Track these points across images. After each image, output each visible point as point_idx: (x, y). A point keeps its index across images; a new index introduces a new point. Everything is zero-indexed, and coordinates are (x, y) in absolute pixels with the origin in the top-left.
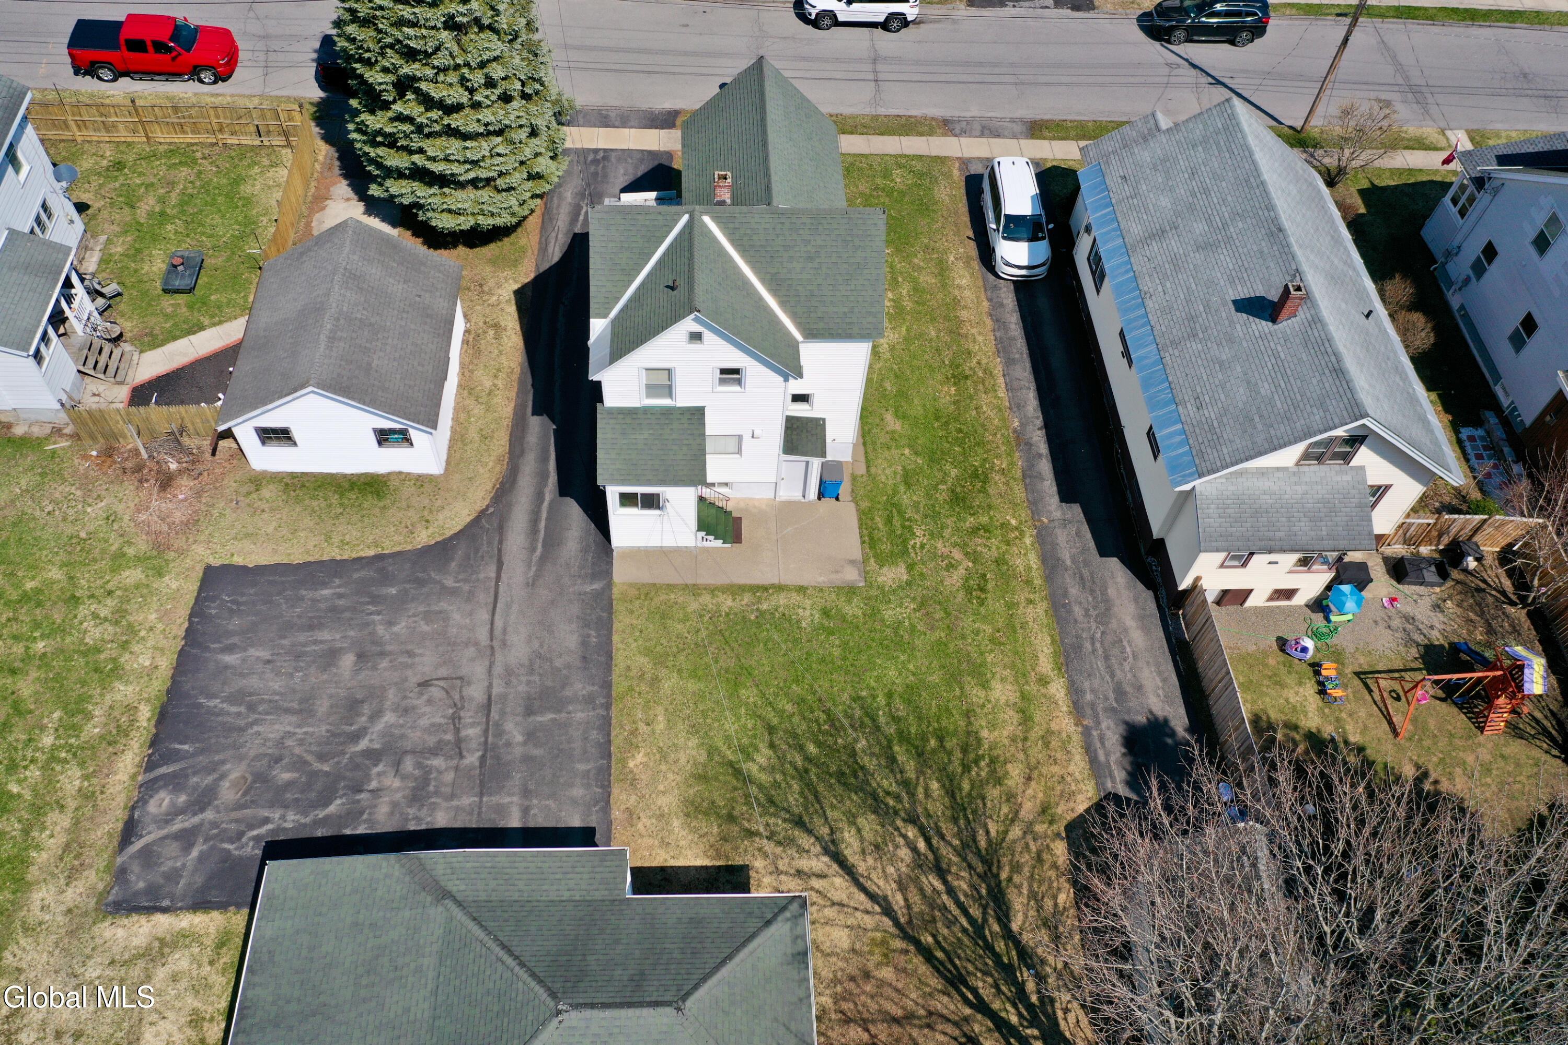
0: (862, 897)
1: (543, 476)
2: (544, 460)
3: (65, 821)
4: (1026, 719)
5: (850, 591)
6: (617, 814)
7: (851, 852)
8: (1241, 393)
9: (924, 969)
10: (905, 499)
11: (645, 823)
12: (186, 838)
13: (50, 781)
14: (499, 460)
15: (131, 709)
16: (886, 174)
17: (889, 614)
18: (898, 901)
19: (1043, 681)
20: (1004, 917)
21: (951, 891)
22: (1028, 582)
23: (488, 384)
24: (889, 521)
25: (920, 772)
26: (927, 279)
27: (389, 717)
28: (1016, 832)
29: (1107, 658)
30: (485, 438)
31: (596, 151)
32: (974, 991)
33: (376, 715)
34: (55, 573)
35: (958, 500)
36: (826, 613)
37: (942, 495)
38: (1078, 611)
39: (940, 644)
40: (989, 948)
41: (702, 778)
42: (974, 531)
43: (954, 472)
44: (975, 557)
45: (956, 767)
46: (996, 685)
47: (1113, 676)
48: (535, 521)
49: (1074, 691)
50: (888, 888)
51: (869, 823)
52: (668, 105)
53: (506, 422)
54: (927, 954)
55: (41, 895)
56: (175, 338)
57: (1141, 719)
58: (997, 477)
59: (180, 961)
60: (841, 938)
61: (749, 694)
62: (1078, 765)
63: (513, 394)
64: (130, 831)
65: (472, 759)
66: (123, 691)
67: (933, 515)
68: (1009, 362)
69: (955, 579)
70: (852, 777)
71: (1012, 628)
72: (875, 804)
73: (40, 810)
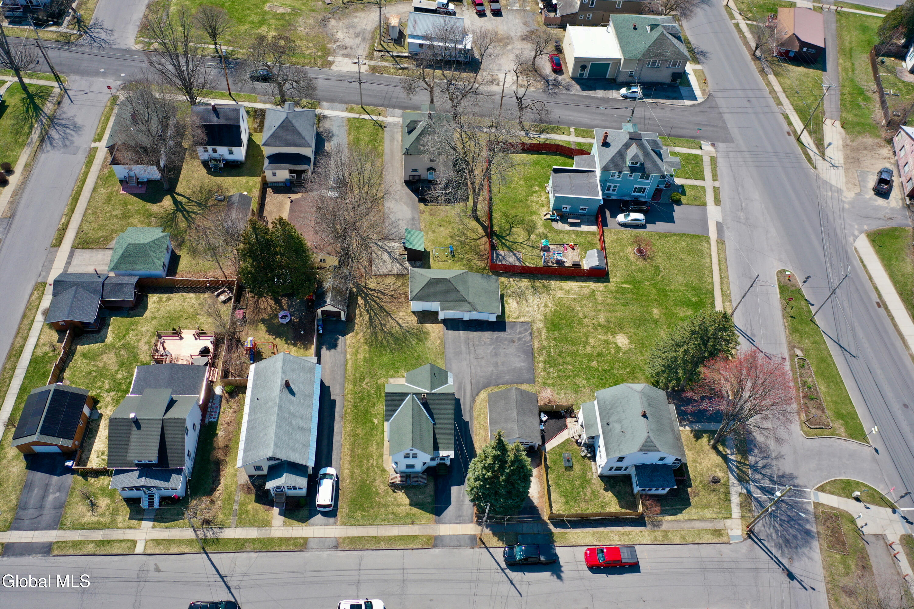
0: (396, 320)
1: (464, 404)
2: (464, 409)
3: (543, 337)
4: (357, 351)
5: (392, 377)
6: (442, 333)
7: (397, 326)
8: (302, 374)
9: (387, 309)
10: (375, 400)
11: (437, 331)
12: (520, 333)
13: (548, 343)
14: (475, 409)
15: (539, 356)
16: (363, 516)
17: (384, 372)
18: (390, 319)
19: (351, 359)
20: (370, 318)
21: (380, 321)
22: (349, 381)
23: (481, 431)
24: (380, 394)
25: (382, 341)
26: (357, 471)
27: (489, 351)
28: (364, 330)
29: (336, 363)
30: (479, 415)
31: (460, 523)
32: (378, 306)
33: (491, 352)
34: (565, 382)
35: (362, 399)
36: (398, 372)
37: (366, 401)
38: (339, 373)
39: (373, 366)
40: (374, 312)
41: (426, 339)
42: (360, 392)
43: (362, 408)
44: (361, 386)
45: (374, 342)
46: (362, 357)
47: (336, 359)
48: (465, 392)
49: (345, 357)
50: (391, 321)
51: (394, 331)
53: (475, 420)
54: (386, 311)
55: (542, 325)
56: (562, 443)
57: (333, 350)
58: (351, 407)
59: (515, 315)
60: (401, 314)
61: (416, 354)
62: (348, 342)
63: (474, 428)
64: (531, 334)
65: (471, 343)
66: (541, 359)
67: (369, 396)
68: (339, 442)
69: (367, 380)
70: (396, 339)
71: (355, 371)
72: (392, 335)
73: (548, 339)
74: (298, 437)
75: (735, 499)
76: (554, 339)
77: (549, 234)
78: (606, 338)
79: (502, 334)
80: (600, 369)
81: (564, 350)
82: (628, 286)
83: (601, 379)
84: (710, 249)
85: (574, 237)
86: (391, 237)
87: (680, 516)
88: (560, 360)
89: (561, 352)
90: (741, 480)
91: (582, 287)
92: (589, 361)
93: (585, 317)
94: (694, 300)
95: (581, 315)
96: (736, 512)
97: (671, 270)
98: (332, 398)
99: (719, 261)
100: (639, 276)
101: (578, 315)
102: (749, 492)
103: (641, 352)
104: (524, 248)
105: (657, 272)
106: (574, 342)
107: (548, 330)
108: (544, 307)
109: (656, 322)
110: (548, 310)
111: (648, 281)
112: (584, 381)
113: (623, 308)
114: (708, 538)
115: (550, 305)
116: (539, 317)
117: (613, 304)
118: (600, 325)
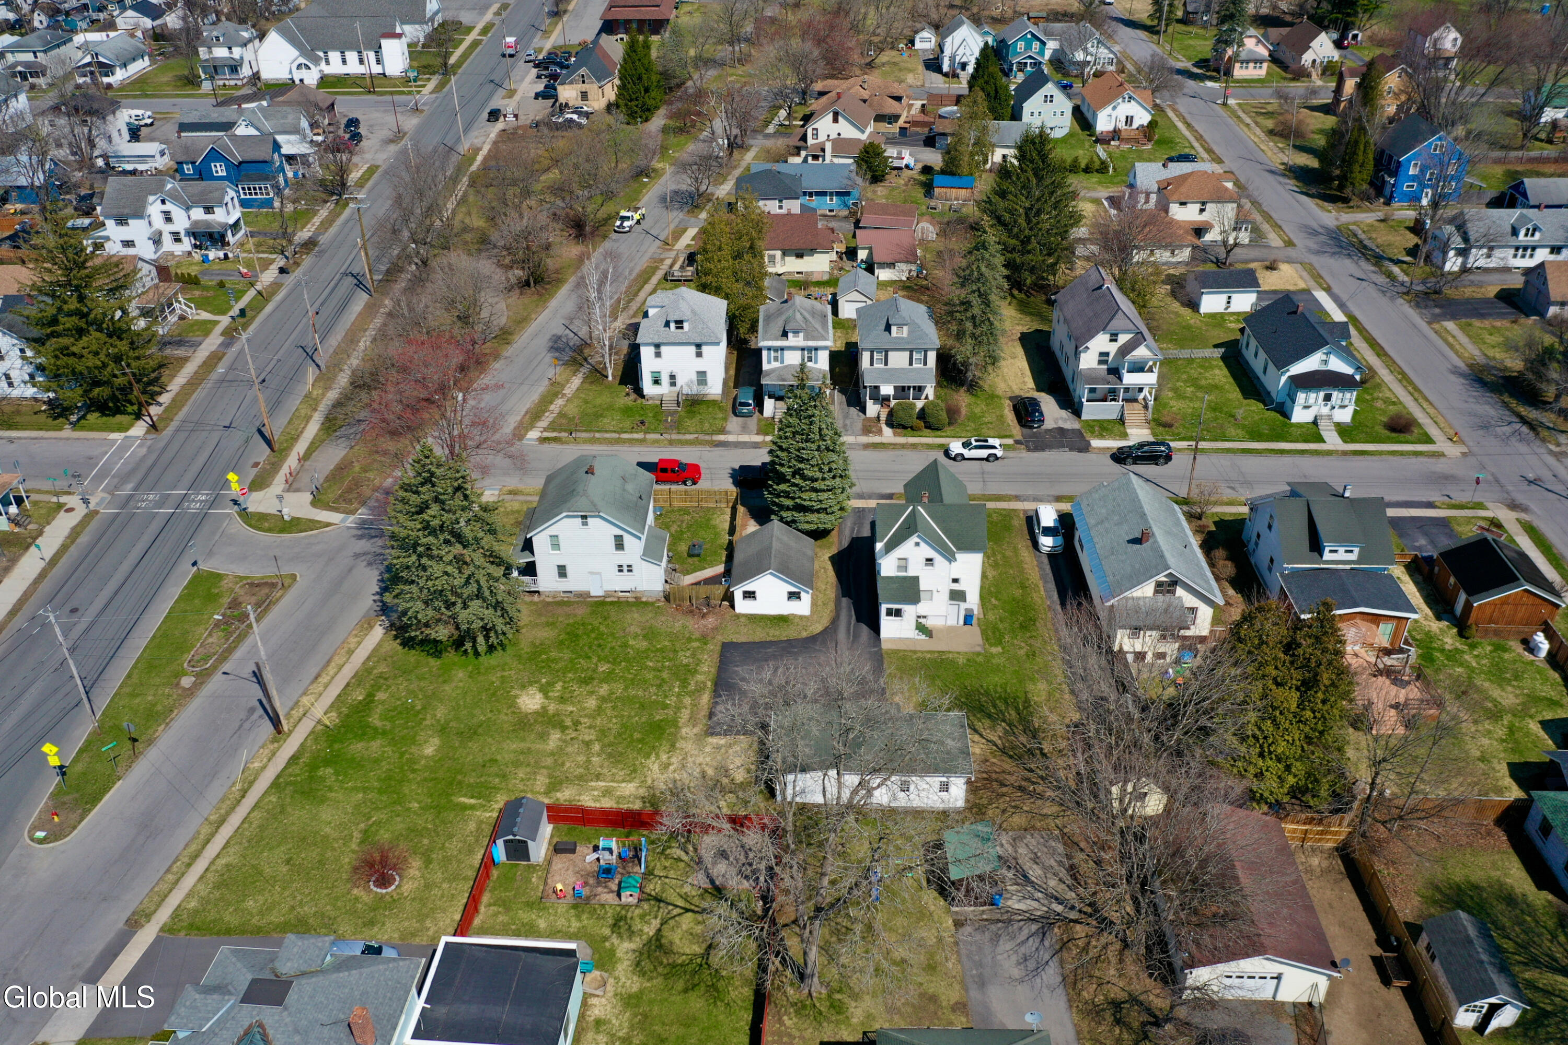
0: (985, 741)
1: (850, 616)
2: (850, 611)
3: (688, 712)
4: (1051, 695)
5: (979, 654)
7: (981, 731)
8: (1128, 568)
9: (1008, 760)
10: (1001, 626)
13: (680, 701)
14: (832, 611)
15: (704, 683)
17: (994, 662)
18: (999, 742)
21: (1019, 741)
23: (824, 587)
24: (994, 633)
25: (1007, 708)
28: (1046, 726)
30: (825, 604)
31: (859, 508)
34: (667, 643)
35: (1023, 627)
36: (968, 660)
37: (1017, 625)
39: (1016, 672)
42: (1030, 638)
43: (1021, 618)
44: (1031, 646)
45: (1021, 707)
46: (1039, 685)
48: (848, 630)
50: (995, 739)
51: (987, 722)
52: (889, 491)
53: (833, 600)
54: (1011, 757)
55: (685, 731)
56: (696, 572)
58: (1040, 620)
59: (737, 749)
60: (978, 751)
61: (939, 683)
62: (1072, 709)
63: (834, 591)
64: (711, 715)
66: (700, 678)
67: (1012, 632)
68: (1045, 582)
69: (1022, 652)
70: (981, 707)
71: (1046, 668)
72: (989, 716)
73: (678, 709)
74: (1104, 511)
76: (666, 707)
77: (607, 931)
78: (562, 707)
80: (595, 659)
81: (653, 690)
82: (463, 800)
83: (599, 646)
85: (542, 924)
86: (1034, 927)
88: (665, 675)
89: (659, 686)
92: (611, 672)
93: (588, 744)
94: (329, 771)
95: (597, 747)
97: (335, 835)
99: (189, 865)
100: (424, 821)
101: (603, 747)
103: (502, 683)
104: (685, 897)
105: (373, 829)
106: (628, 701)
107: (674, 723)
108: (669, 764)
109: (443, 732)
110: (664, 757)
111: (409, 809)
112: (631, 642)
113: (499, 757)
115: (655, 767)
116: (688, 746)
117: (517, 764)
118: (564, 728)
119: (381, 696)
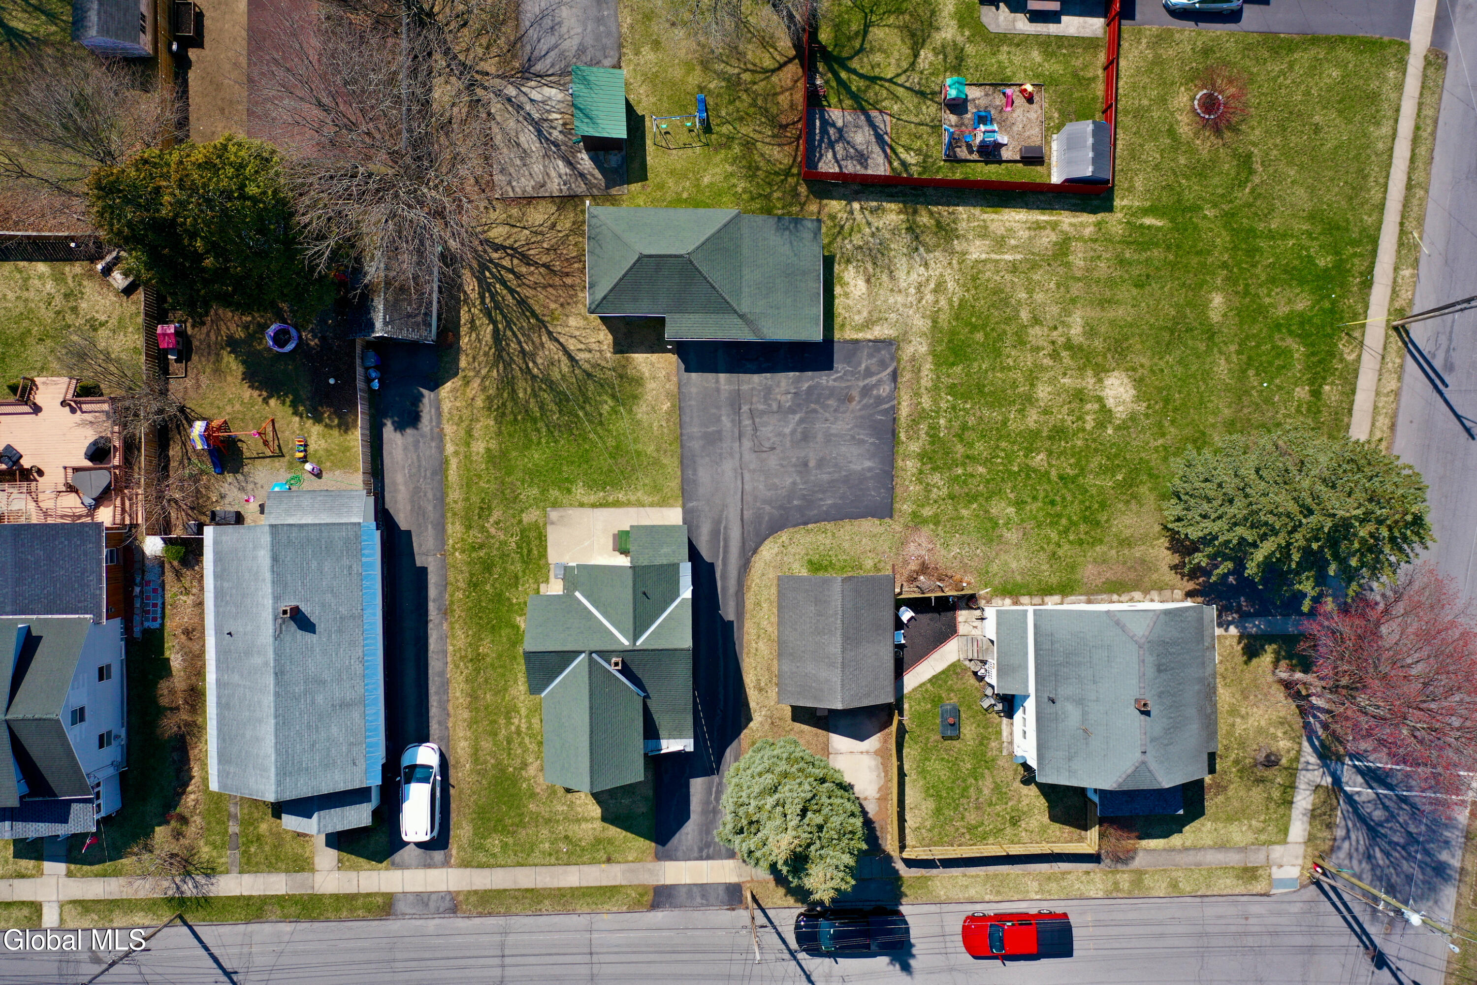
0: (561, 340)
1: (724, 577)
2: (724, 588)
3: (924, 382)
4: (469, 433)
5: (555, 505)
6: (675, 379)
7: (564, 360)
8: (327, 567)
9: (536, 308)
10: (518, 567)
11: (662, 374)
12: (868, 373)
13: (935, 402)
14: (749, 588)
15: (909, 438)
16: (505, 846)
17: (535, 491)
18: (545, 338)
19: (456, 453)
20: (496, 332)
21: (519, 343)
22: (455, 514)
23: (761, 644)
24: (530, 551)
25: (527, 402)
26: (486, 744)
27: (787, 431)
28: (484, 372)
29: (419, 466)
30: (758, 604)
31: (708, 858)
32: (514, 298)
33: (793, 432)
34: (965, 512)
35: (488, 567)
36: (569, 491)
37: (497, 570)
38: (430, 495)
39: (509, 474)
40: (504, 317)
41: (635, 397)
42: (481, 546)
43: (488, 587)
44: (483, 529)
45: (509, 405)
46: (482, 450)
47: (418, 456)
48: (726, 547)
49: (441, 448)
50: (549, 345)
51: (556, 375)
52: (659, 916)
53: (747, 616)
54: (534, 314)
55: (923, 349)
56: (943, 672)
57: (409, 431)
58: (462, 585)
59: (858, 319)
60: (573, 322)
61: (611, 442)
62: (446, 406)
63: (746, 637)
64: (894, 376)
65: (745, 408)
66: (914, 447)
67: (504, 556)
68: (442, 674)
69: (496, 515)
70: (562, 399)
71: (468, 485)
72: (551, 385)
73: (936, 388)
74: (334, 730)
75: (1303, 800)
76: (952, 389)
77: (970, 49)
78: (1078, 383)
79: (824, 379)
80: (1054, 473)
81: (972, 421)
82: (1158, 223)
83: (1053, 503)
84: (1400, 87)
85: (1036, 55)
86: (539, 67)
87: (1176, 840)
88: (960, 449)
89: (964, 427)
90: (1325, 755)
91: (1038, 227)
92: (1029, 451)
93: (1036, 321)
94: (1321, 263)
95: (1025, 315)
96: (1298, 829)
97: (1282, 166)
98: (418, 564)
99: (1417, 128)
100: (1192, 190)
101: (1017, 317)
102: (1337, 781)
103: (1160, 425)
104: (896, 98)
105: (1243, 176)
106: (998, 399)
107: (940, 361)
108: (935, 291)
109: (1211, 333)
110: (943, 303)
111: (1215, 205)
112: (1011, 510)
113: (1135, 291)
114: (1227, 884)
115: (951, 285)
116: (920, 323)
117: (1111, 283)
118: (1069, 346)
119: (1302, 393)
